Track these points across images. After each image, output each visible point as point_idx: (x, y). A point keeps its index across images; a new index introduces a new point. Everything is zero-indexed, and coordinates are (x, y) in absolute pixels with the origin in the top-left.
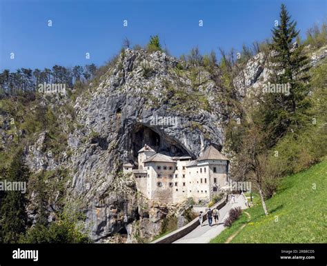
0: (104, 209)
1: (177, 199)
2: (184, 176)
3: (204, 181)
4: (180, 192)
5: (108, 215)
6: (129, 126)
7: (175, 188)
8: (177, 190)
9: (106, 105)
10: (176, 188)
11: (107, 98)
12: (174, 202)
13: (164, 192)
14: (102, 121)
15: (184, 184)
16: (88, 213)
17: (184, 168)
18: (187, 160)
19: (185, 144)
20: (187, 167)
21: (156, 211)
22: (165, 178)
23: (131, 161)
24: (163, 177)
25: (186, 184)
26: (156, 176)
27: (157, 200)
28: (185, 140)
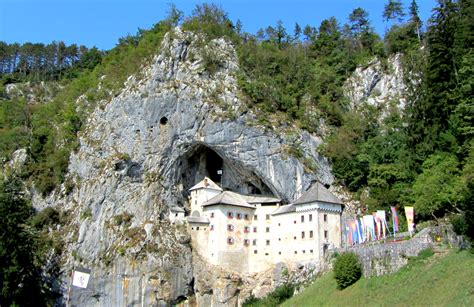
0: (138, 279)
1: (255, 266)
2: (268, 230)
3: (307, 234)
4: (261, 254)
5: (143, 291)
6: (179, 147)
7: (252, 248)
8: (256, 252)
9: (142, 110)
10: (254, 248)
11: (145, 100)
12: (252, 271)
13: (237, 254)
14: (134, 135)
15: (268, 242)
16: (108, 287)
17: (268, 217)
18: (274, 204)
19: (273, 179)
20: (274, 215)
21: (225, 284)
22: (239, 232)
23: (180, 203)
24: (235, 230)
25: (272, 242)
26: (225, 228)
27: (227, 267)
28: (272, 173)
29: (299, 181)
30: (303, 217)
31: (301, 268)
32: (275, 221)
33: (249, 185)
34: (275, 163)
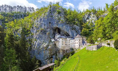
3: (77, 43)
4: (68, 46)
11: (46, 19)
13: (64, 46)
16: (41, 53)
17: (69, 40)
23: (53, 38)
24: (64, 42)
25: (70, 44)
26: (62, 42)
27: (62, 48)
28: (70, 33)
29: (75, 34)
30: (76, 40)
31: (76, 48)
32: (71, 41)
33: (66, 34)
34: (71, 31)
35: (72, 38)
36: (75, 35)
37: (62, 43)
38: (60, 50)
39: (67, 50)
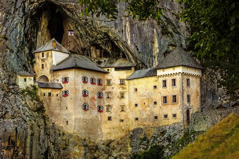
1: (109, 133)
2: (123, 96)
3: (170, 100)
4: (116, 121)
8: (110, 119)
10: (108, 114)
13: (92, 121)
15: (123, 108)
19: (129, 43)
20: (129, 80)
22: (93, 98)
23: (25, 68)
24: (90, 96)
25: (127, 108)
26: (80, 94)
27: (83, 134)
28: (128, 37)
29: (156, 45)
30: (165, 82)
31: (163, 133)
32: (130, 86)
33: (97, 47)
34: (132, 25)
35: (137, 68)
36: (156, 51)
37: (81, 100)
38: (70, 147)
39: (108, 145)
